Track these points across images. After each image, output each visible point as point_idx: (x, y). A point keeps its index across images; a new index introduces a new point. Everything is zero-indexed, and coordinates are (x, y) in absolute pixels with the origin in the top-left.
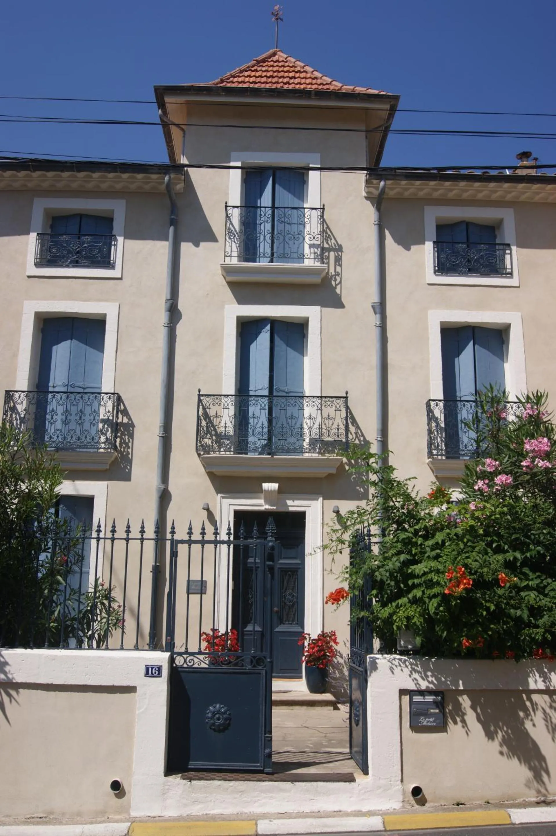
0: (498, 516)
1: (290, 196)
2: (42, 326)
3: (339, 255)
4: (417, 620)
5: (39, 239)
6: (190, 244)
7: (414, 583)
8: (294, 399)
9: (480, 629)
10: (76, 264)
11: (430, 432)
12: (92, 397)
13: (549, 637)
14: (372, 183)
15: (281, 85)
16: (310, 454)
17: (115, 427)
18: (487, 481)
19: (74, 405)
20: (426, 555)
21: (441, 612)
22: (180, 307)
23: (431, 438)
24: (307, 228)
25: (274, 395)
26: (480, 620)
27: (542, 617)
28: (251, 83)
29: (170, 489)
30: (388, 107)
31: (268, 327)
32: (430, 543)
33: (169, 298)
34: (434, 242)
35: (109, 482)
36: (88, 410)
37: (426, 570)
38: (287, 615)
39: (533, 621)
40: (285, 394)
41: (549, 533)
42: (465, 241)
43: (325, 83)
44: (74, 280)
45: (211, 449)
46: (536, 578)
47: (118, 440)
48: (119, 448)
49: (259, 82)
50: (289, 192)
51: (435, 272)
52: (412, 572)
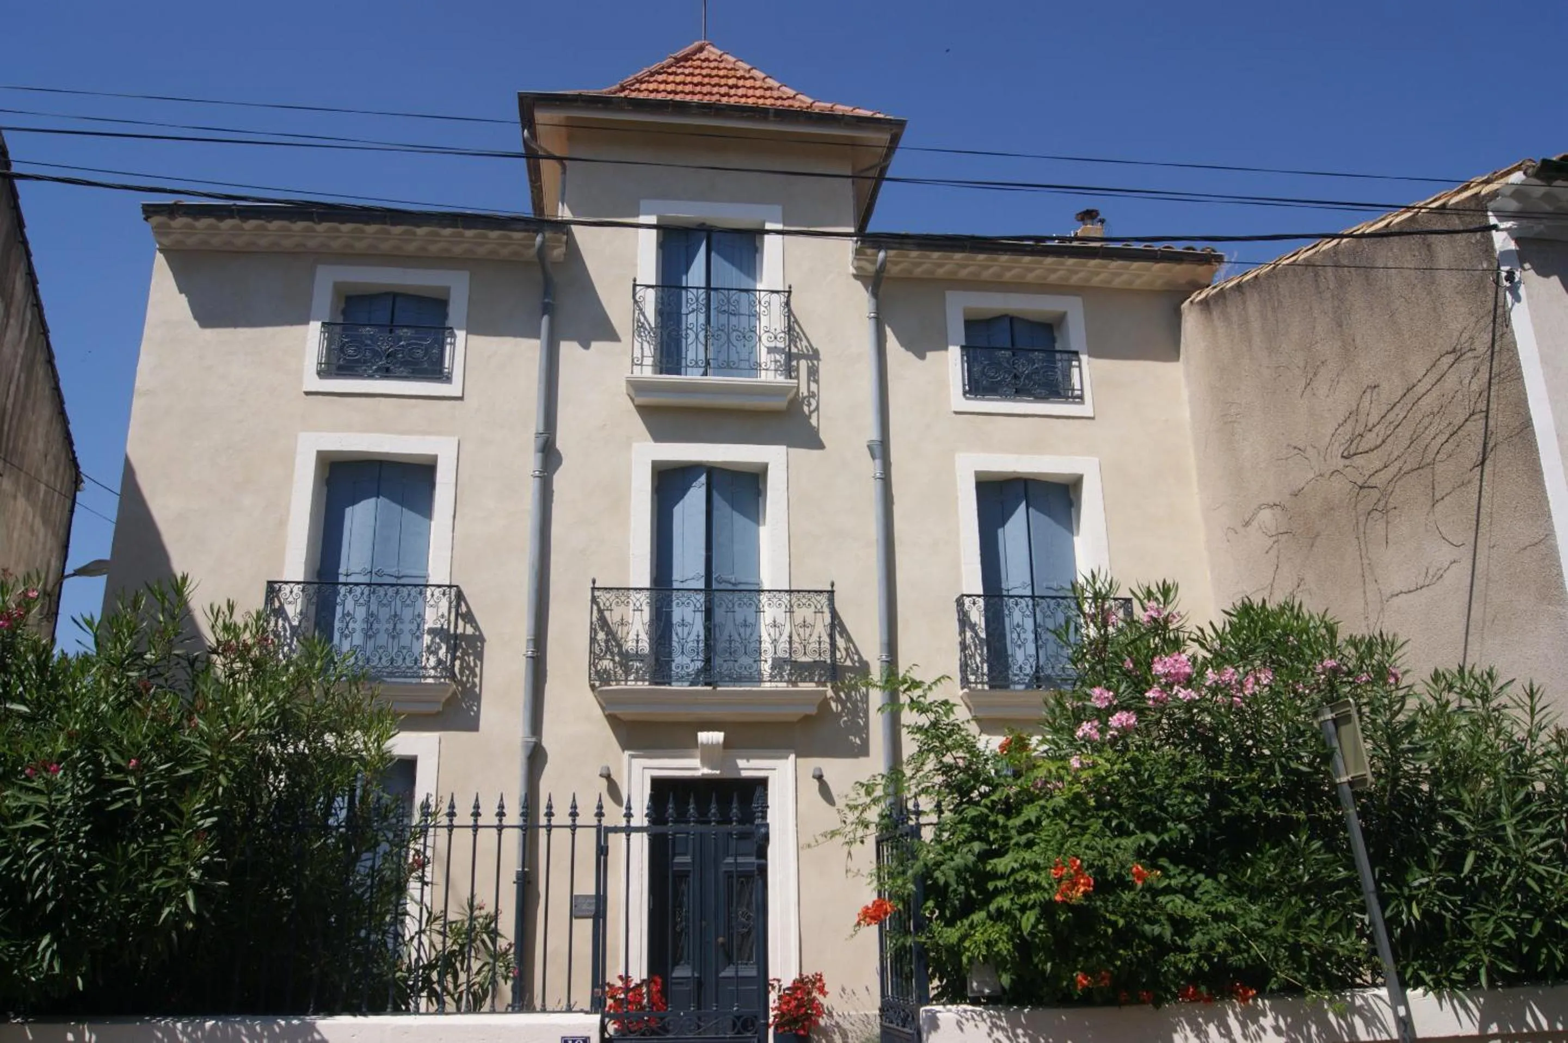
0: (1116, 778)
1: (734, 271)
2: (327, 475)
3: (813, 364)
4: (1004, 947)
5: (324, 333)
6: (575, 346)
7: (996, 887)
8: (748, 594)
9: (1103, 957)
10: (386, 373)
11: (964, 646)
12: (414, 591)
13: (1206, 967)
14: (865, 254)
15: (717, 97)
16: (773, 684)
17: (454, 641)
18: (1096, 723)
19: (384, 605)
20: (1013, 842)
21: (1040, 931)
22: (559, 445)
23: (965, 656)
24: (764, 321)
25: (714, 587)
26: (1102, 943)
27: (1192, 935)
28: (669, 93)
29: (545, 743)
30: (887, 137)
31: (703, 479)
32: (1017, 821)
33: (541, 430)
34: (962, 348)
35: (442, 733)
36: (407, 614)
37: (1016, 865)
38: (740, 949)
39: (1179, 942)
40: (730, 587)
41: (1195, 802)
42: (1009, 345)
43: (785, 96)
44: (383, 399)
45: (613, 678)
46: (1179, 874)
47: (457, 663)
48: (459, 677)
49: (682, 92)
50: (733, 264)
51: (965, 393)
52: (992, 869)
